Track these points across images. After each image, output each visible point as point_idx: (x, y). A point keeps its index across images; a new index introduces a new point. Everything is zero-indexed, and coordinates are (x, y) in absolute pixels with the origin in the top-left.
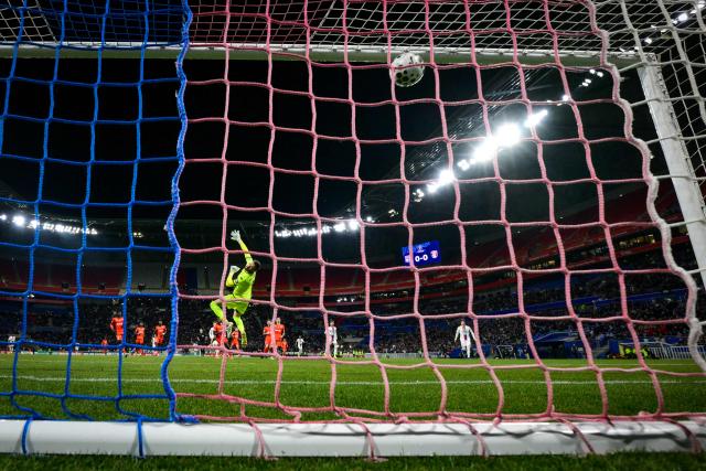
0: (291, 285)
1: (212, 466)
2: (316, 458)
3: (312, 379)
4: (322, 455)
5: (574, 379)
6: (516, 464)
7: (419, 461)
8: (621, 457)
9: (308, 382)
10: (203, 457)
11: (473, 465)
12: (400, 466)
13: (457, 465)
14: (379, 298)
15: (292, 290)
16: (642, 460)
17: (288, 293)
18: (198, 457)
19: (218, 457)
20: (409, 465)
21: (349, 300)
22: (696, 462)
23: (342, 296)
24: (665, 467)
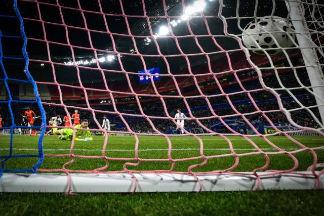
0: (74, 93)
1: (28, 199)
2: (88, 194)
3: (86, 148)
4: (92, 191)
5: (238, 148)
6: (204, 197)
7: (148, 195)
8: (266, 192)
9: (84, 150)
10: (23, 193)
11: (179, 198)
12: (137, 199)
13: (170, 197)
14: (125, 101)
15: (74, 96)
16: (278, 194)
17: (72, 98)
18: (20, 193)
19: (31, 193)
20: (143, 198)
21: (107, 102)
22: (309, 196)
23: (103, 100)
24: (292, 198)
